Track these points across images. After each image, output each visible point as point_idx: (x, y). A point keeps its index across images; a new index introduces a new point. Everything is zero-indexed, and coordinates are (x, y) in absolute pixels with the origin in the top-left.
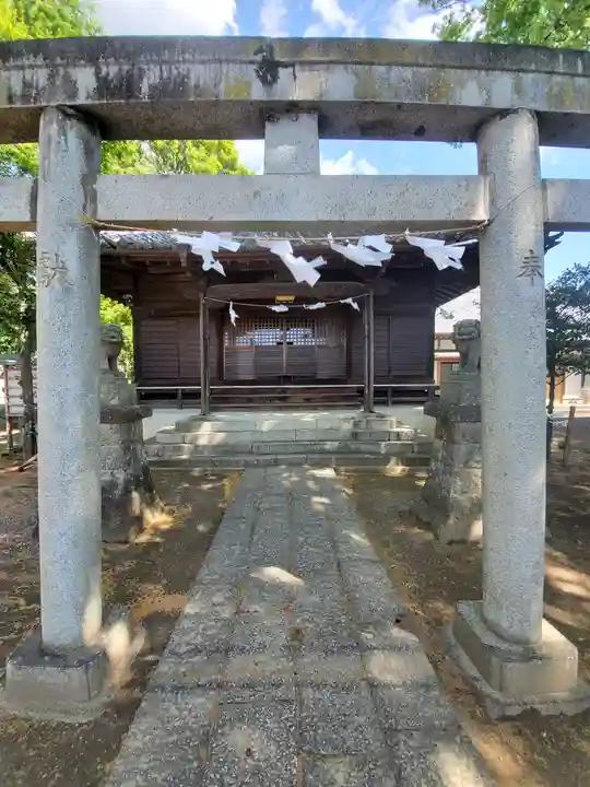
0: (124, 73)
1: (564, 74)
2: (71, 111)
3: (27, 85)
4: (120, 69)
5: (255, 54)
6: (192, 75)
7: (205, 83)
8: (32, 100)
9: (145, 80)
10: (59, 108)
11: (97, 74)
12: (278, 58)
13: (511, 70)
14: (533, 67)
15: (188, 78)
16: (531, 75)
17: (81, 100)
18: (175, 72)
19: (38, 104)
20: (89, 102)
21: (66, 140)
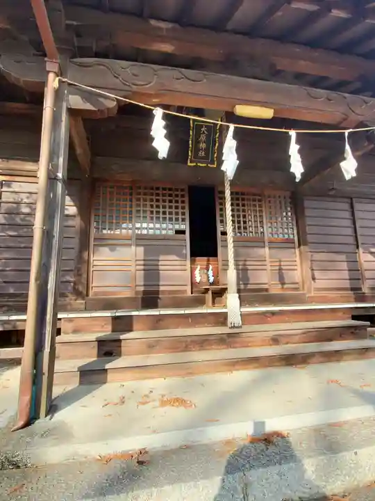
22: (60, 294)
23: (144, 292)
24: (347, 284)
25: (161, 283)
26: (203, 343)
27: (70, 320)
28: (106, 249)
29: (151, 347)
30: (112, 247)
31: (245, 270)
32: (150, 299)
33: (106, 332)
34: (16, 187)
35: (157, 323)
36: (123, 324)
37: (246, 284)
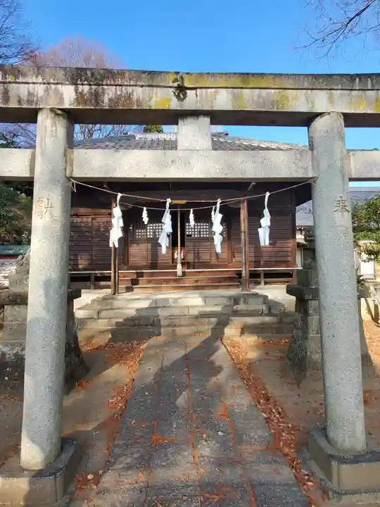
0: (93, 91)
1: (359, 90)
2: (59, 112)
3: (30, 94)
4: (91, 89)
5: (173, 82)
6: (135, 94)
7: (143, 98)
8: (34, 104)
9: (106, 96)
10: (52, 110)
11: (76, 90)
12: (186, 85)
13: (327, 89)
14: (340, 87)
15: (133, 95)
16: (338, 92)
17: (67, 106)
18: (124, 92)
19: (38, 107)
20: (72, 107)
21: (56, 130)
22: (119, 264)
23: (151, 263)
24: (253, 259)
25: (159, 259)
26: (167, 281)
27: (122, 273)
28: (135, 245)
29: (149, 282)
30: (138, 244)
31: (198, 253)
32: (154, 265)
33: (135, 277)
34: (98, 220)
35: (152, 275)
36: (141, 275)
37: (198, 259)
